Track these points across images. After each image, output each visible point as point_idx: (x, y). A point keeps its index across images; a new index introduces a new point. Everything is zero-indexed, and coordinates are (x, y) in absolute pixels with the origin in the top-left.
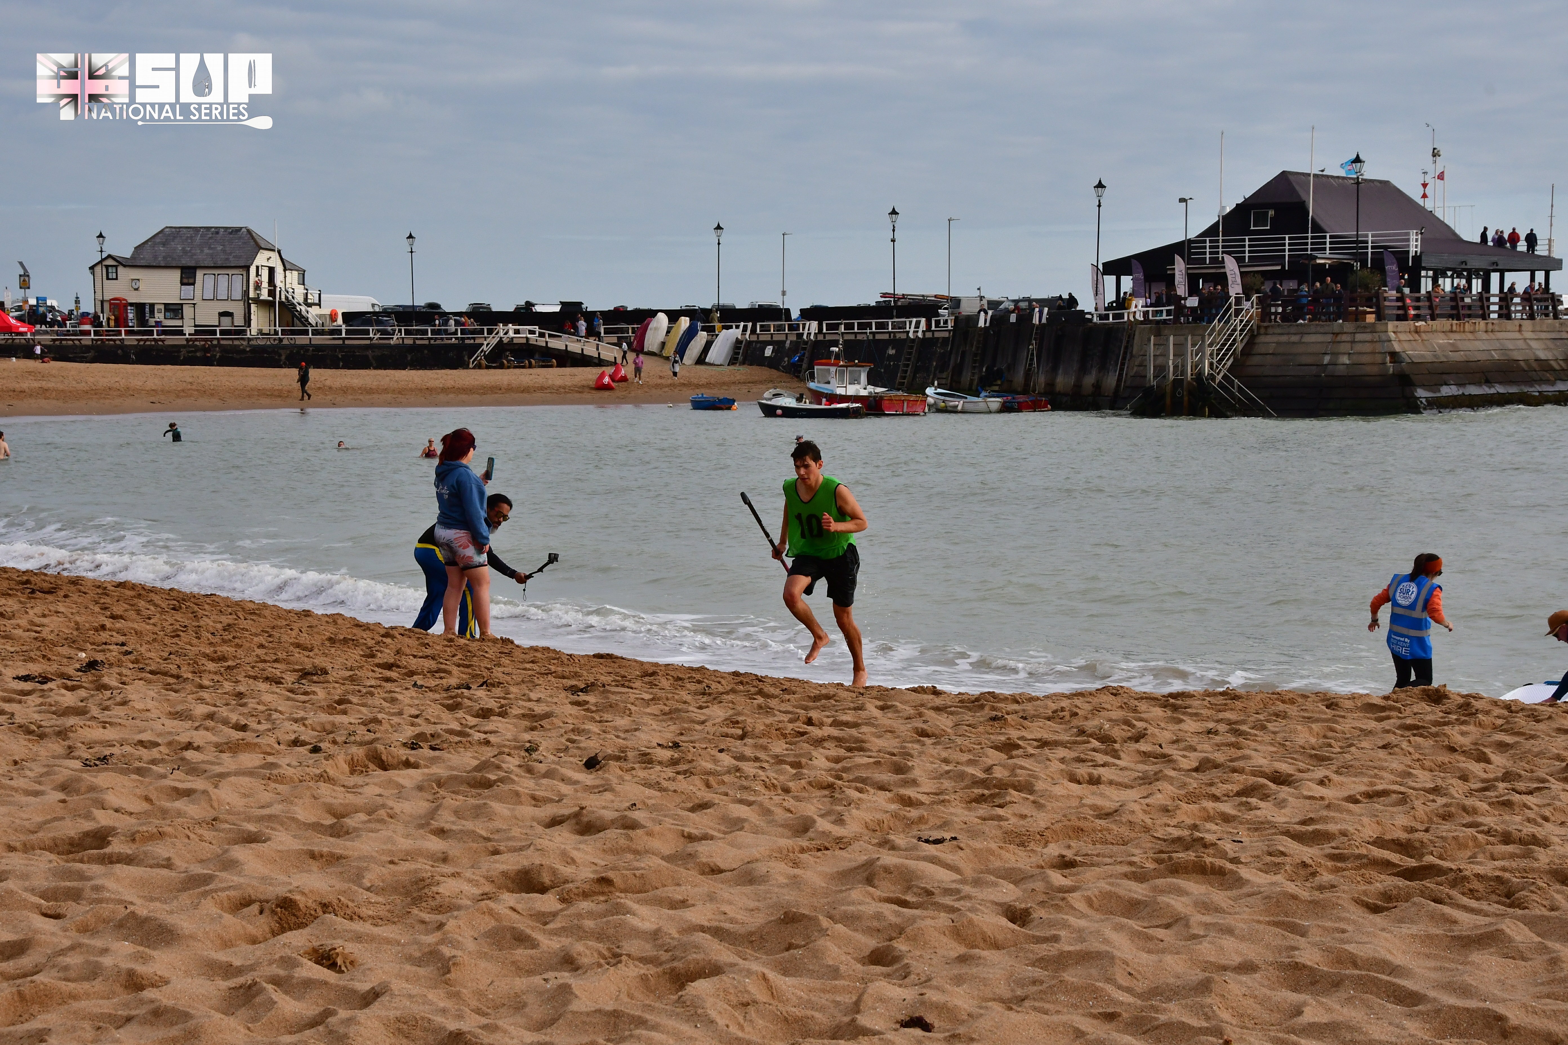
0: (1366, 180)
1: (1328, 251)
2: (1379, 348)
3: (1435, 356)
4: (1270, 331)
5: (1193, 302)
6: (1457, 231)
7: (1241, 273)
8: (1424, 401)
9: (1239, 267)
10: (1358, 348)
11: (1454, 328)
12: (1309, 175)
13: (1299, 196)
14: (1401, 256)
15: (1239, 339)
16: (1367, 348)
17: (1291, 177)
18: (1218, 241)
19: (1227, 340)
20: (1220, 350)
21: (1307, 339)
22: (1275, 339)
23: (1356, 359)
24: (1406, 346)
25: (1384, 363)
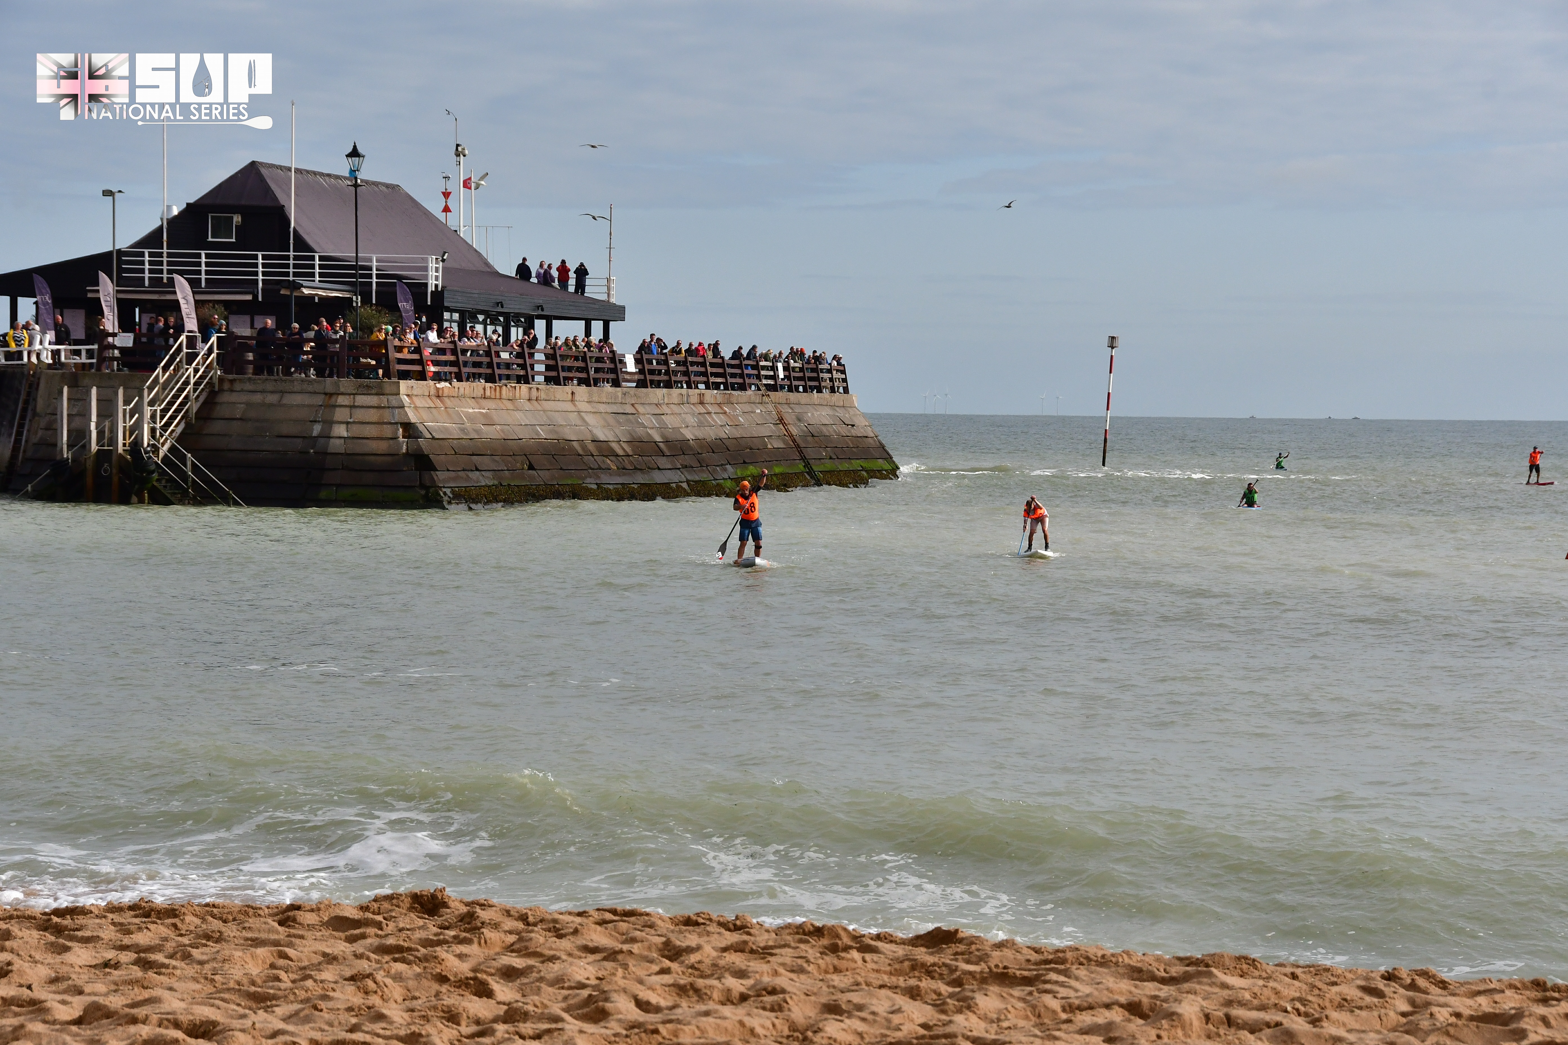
0: (367, 182)
1: (317, 278)
2: (387, 416)
3: (462, 430)
4: (237, 386)
5: (126, 340)
6: (490, 261)
7: (196, 302)
8: (448, 491)
9: (194, 293)
10: (359, 415)
11: (488, 393)
12: (289, 169)
13: (275, 199)
14: (418, 289)
15: (193, 396)
16: (372, 415)
17: (263, 171)
18: (161, 255)
19: (176, 397)
20: (165, 411)
21: (289, 399)
22: (244, 398)
23: (356, 430)
24: (425, 415)
25: (395, 438)
